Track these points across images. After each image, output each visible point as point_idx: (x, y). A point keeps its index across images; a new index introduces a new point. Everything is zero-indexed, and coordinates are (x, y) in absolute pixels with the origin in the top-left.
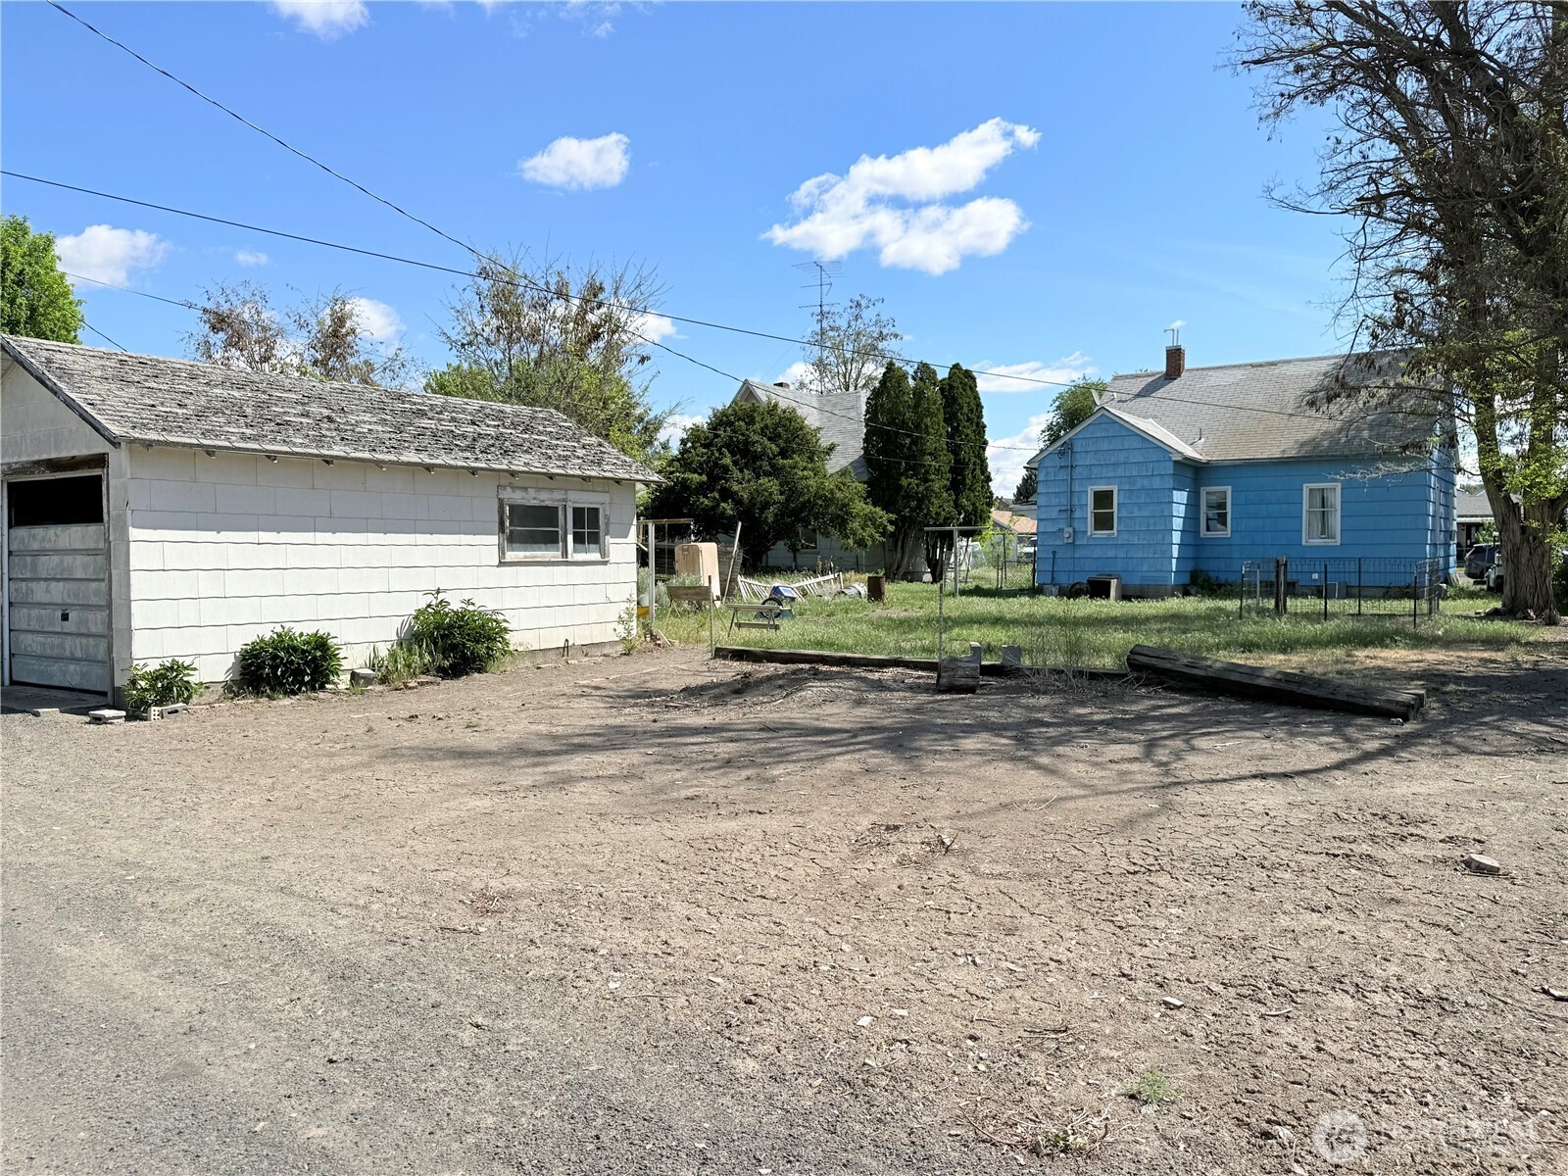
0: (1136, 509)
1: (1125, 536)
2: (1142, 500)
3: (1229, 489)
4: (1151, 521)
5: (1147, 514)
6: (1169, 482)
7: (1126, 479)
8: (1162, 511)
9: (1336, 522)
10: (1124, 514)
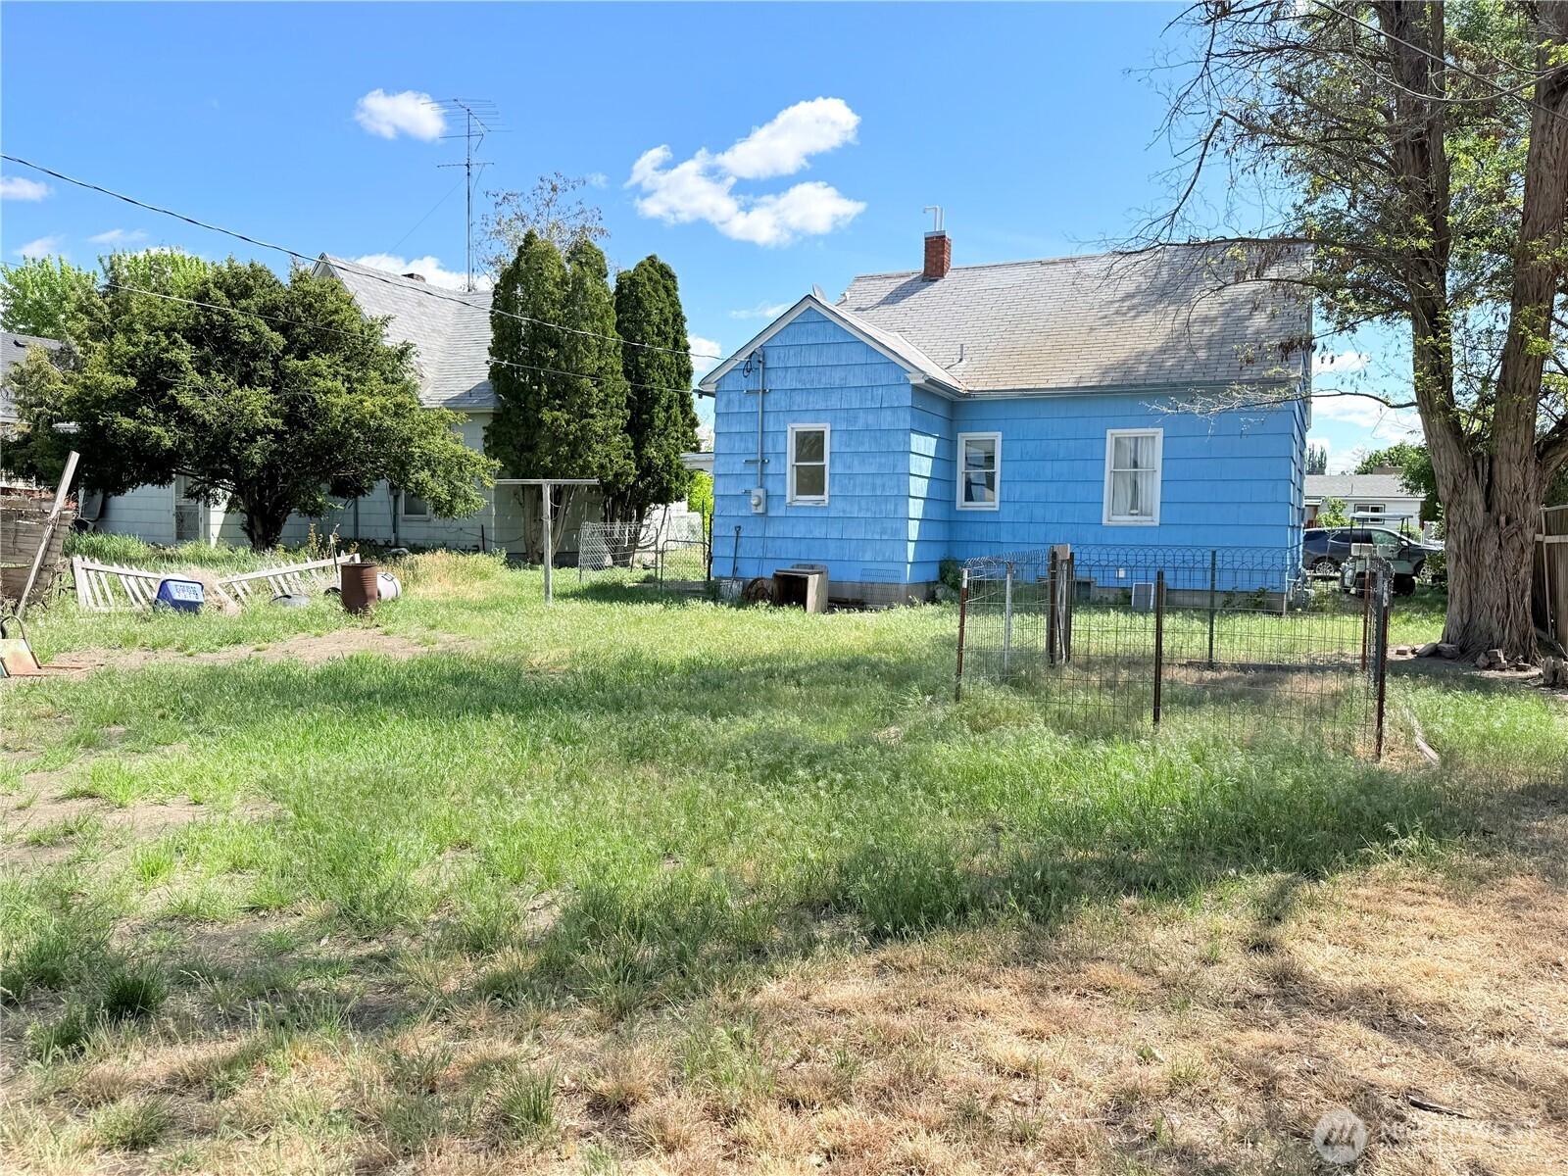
0: (856, 463)
1: (839, 504)
2: (865, 448)
3: (998, 436)
4: (878, 481)
5: (873, 470)
6: (905, 420)
7: (843, 414)
8: (895, 467)
9: (1153, 491)
10: (839, 470)
